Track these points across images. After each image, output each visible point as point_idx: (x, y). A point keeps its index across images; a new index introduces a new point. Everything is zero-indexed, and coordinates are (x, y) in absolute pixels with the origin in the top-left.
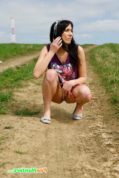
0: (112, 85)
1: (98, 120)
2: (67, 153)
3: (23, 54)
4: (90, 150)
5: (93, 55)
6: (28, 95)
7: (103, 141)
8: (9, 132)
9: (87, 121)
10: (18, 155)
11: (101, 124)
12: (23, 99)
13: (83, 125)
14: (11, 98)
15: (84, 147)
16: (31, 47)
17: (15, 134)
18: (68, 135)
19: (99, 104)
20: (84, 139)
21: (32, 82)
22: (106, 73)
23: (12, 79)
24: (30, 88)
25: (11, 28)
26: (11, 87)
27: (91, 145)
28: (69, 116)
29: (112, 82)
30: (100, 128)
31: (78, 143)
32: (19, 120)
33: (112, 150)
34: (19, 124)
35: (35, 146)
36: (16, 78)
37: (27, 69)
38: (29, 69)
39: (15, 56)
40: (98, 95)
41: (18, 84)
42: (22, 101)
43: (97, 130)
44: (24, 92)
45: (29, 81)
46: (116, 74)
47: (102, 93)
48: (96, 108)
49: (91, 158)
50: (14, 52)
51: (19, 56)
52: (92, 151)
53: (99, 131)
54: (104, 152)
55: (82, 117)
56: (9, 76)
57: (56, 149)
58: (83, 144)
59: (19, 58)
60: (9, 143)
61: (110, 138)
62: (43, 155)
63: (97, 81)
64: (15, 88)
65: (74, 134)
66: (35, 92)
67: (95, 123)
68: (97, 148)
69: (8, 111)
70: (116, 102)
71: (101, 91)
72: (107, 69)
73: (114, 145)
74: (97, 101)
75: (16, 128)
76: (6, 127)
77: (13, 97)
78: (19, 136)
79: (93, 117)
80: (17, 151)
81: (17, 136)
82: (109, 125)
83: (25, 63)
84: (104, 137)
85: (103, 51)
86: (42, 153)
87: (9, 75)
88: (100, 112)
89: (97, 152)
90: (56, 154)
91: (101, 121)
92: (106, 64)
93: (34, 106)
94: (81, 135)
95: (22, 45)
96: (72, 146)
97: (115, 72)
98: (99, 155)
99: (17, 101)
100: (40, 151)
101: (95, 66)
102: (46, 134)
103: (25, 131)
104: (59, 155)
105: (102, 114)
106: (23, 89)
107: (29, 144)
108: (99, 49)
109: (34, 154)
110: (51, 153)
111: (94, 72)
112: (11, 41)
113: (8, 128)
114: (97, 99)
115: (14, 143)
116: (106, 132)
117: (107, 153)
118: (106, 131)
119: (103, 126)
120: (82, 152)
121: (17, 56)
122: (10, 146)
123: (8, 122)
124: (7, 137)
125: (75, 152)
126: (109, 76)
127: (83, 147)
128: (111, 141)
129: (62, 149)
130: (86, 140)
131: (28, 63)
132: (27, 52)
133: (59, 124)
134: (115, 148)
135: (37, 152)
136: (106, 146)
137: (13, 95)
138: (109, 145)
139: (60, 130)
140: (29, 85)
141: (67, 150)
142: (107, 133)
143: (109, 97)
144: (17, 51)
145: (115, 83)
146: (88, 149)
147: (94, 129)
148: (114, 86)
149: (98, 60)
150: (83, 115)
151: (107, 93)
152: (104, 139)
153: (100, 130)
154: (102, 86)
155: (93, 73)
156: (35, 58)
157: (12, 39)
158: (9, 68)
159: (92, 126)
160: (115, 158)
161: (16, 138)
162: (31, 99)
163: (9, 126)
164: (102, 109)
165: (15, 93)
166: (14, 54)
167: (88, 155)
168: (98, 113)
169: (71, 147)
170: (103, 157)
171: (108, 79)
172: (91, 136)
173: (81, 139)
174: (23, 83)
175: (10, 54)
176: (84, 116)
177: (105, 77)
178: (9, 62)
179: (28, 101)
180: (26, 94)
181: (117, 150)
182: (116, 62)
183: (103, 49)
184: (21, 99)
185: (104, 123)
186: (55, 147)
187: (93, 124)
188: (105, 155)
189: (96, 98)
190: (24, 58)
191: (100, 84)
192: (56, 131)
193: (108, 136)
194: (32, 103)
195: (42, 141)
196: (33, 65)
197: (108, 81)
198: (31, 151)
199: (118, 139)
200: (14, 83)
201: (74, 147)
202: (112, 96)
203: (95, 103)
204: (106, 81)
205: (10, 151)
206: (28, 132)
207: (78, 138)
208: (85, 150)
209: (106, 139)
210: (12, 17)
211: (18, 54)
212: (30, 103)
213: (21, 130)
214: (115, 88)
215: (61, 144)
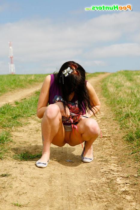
0: (127, 120)
1: (112, 162)
2: (76, 204)
3: (23, 86)
4: (102, 198)
5: (105, 85)
6: (29, 135)
7: (118, 187)
8: (5, 180)
9: (99, 163)
10: (17, 208)
11: (115, 166)
12: (23, 140)
13: (94, 169)
14: (9, 139)
15: (95, 195)
16: (33, 78)
17: (13, 183)
18: (76, 181)
19: (112, 143)
20: (96, 186)
21: (33, 119)
22: (120, 105)
23: (9, 116)
24: (30, 126)
25: (9, 57)
26: (8, 127)
27: (104, 193)
28: (77, 159)
29: (128, 116)
30: (114, 172)
31: (88, 191)
32: (18, 165)
33: (129, 198)
34: (18, 170)
35: (36, 197)
36: (15, 116)
37: (27, 105)
38: (30, 104)
39: (14, 89)
40: (111, 132)
41: (17, 122)
42: (21, 143)
43: (111, 174)
44: (23, 132)
45: (29, 118)
46: (131, 107)
47: (116, 129)
48: (109, 148)
49: (104, 208)
50: (12, 84)
51: (19, 89)
52: (105, 200)
53: (113, 176)
54: (119, 201)
55: (92, 159)
56: (6, 113)
57: (62, 199)
58: (94, 192)
59: (18, 91)
60: (5, 194)
61: (126, 183)
62: (46, 206)
63: (110, 116)
64: (13, 127)
65: (83, 180)
66: (37, 131)
67: (108, 166)
68: (111, 196)
69: (5, 155)
70: (132, 139)
71: (114, 127)
72: (121, 101)
73: (131, 192)
74: (110, 139)
75: (13, 176)
76: (3, 175)
77: (11, 139)
78: (18, 185)
79: (105, 159)
80: (15, 203)
81: (15, 184)
82: (124, 167)
83: (26, 97)
84: (118, 183)
85: (117, 80)
86: (45, 205)
87: (6, 111)
88: (114, 153)
89: (111, 202)
90: (62, 206)
91: (115, 164)
92: (120, 95)
93: (36, 148)
94: (92, 181)
95: (22, 76)
96: (81, 194)
97: (130, 104)
98: (113, 205)
99: (15, 143)
100: (43, 202)
101: (107, 98)
102: (50, 182)
103: (25, 179)
104: (66, 206)
105: (116, 154)
106: (22, 128)
107: (30, 194)
108: (112, 78)
109: (36, 206)
110: (57, 204)
111: (106, 104)
112: (10, 72)
113: (4, 176)
114: (110, 137)
115: (11, 193)
116: (121, 177)
117: (123, 201)
118: (122, 175)
119: (118, 170)
120: (93, 202)
121: (16, 89)
122: (7, 198)
123: (5, 169)
124: (3, 186)
125: (85, 202)
126: (124, 109)
127: (94, 196)
128: (127, 187)
129: (69, 199)
130: (98, 187)
131: (29, 97)
132: (28, 84)
133: (66, 169)
134: (132, 195)
135: (39, 203)
136: (122, 193)
137: (11, 135)
138: (125, 192)
139: (67, 175)
140: (29, 123)
141: (75, 200)
142: (123, 177)
143: (124, 133)
144: (16, 83)
145: (130, 117)
146: (100, 198)
147: (107, 172)
148: (129, 121)
149: (111, 90)
150: (94, 156)
151: (121, 129)
152: (119, 184)
153: (114, 174)
154: (116, 122)
155: (105, 106)
156: (38, 91)
157: (11, 70)
158: (6, 104)
159: (104, 170)
160: (132, 207)
161: (14, 187)
162: (33, 140)
163: (6, 173)
164: (117, 149)
165: (13, 133)
166: (13, 86)
167: (101, 205)
168: (112, 154)
169: (80, 196)
170: (118, 207)
171: (122, 112)
172: (104, 182)
173: (91, 185)
174: (23, 120)
175: (8, 87)
176: (95, 158)
177: (119, 111)
178: (7, 96)
179: (29, 142)
180: (26, 134)
181: (135, 197)
182: (132, 92)
183: (116, 77)
184: (20, 140)
185: (119, 165)
186: (61, 197)
187: (105, 166)
188: (121, 204)
189: (109, 135)
190: (24, 91)
191: (114, 118)
192: (61, 177)
193: (124, 181)
194: (33, 144)
195: (45, 189)
196: (35, 99)
197: (122, 115)
198: (32, 203)
199: (135, 184)
200: (12, 121)
201: (83, 196)
202: (127, 132)
203: (108, 142)
204: (120, 114)
205: (7, 203)
206: (28, 180)
207: (88, 185)
208: (97, 199)
209: (121, 185)
210: (10, 44)
211: (17, 86)
212: (31, 144)
213: (21, 177)
214: (130, 123)
215: (68, 193)
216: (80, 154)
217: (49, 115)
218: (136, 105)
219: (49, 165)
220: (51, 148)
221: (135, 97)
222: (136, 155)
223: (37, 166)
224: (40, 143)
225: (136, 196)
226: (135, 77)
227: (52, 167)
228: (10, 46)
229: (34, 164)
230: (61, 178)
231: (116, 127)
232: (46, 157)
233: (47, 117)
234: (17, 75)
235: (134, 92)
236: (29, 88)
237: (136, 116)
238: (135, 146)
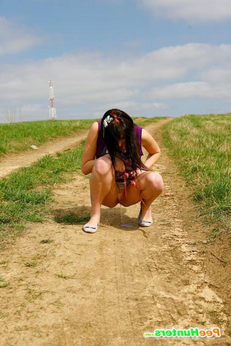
0: (195, 175)
1: (176, 225)
2: (132, 275)
3: (66, 135)
4: (164, 269)
5: (167, 133)
6: (74, 193)
7: (183, 255)
8: (47, 247)
9: (159, 227)
10: (61, 280)
11: (179, 231)
12: (67, 200)
13: (154, 234)
14: (50, 198)
15: (156, 265)
16: (78, 124)
17: (56, 250)
18: (132, 249)
19: (176, 203)
20: (156, 255)
21: (79, 174)
22: (186, 157)
23: (50, 171)
24: (76, 183)
25: (49, 99)
26: (49, 183)
27: (166, 263)
28: (134, 222)
29: (195, 170)
30: (178, 238)
31: (147, 260)
32: (62, 229)
33: (196, 268)
34: (61, 236)
35: (84, 267)
36: (56, 170)
37: (72, 157)
38: (75, 155)
39: (56, 138)
40: (175, 189)
41: (59, 178)
42: (65, 203)
43: (174, 240)
44: (67, 189)
45: (74, 172)
46: (199, 159)
47: (181, 186)
48: (173, 209)
49: (166, 281)
50: (53, 132)
51: (62, 138)
52: (167, 271)
54: (184, 272)
55: (152, 223)
56: (47, 167)
57: (116, 270)
58: (154, 261)
59: (61, 140)
60: (47, 264)
61: (193, 251)
62: (96, 279)
63: (173, 170)
64: (55, 183)
65: (141, 247)
66: (84, 188)
67: (171, 231)
68: (174, 266)
69: (45, 218)
70: (200, 198)
71: (178, 184)
72: (187, 151)
73: (199, 261)
74: (174, 198)
75: (57, 242)
76: (43, 241)
77: (53, 198)
78: (61, 253)
79: (168, 222)
80: (59, 274)
81: (59, 252)
82: (191, 232)
83: (70, 148)
84: (184, 251)
85: (181, 126)
86: (95, 277)
87: (46, 165)
88: (178, 215)
89: (175, 273)
90: (116, 278)
91: (180, 228)
92: (185, 144)
93: (83, 209)
94: (151, 249)
95: (65, 122)
96: (138, 265)
97: (198, 155)
98: (177, 277)
99: (58, 203)
100: (92, 274)
101: (169, 148)
102: (101, 249)
103: (71, 246)
104: (120, 278)
105: (180, 217)
106: (66, 185)
107: (76, 264)
108: (175, 123)
109: (84, 278)
110: (109, 276)
111: (168, 156)
112: (50, 117)
113: (45, 243)
114: (173, 196)
115: (54, 263)
117: (189, 272)
118: (188, 242)
119: (183, 235)
120: (153, 273)
121: (58, 138)
122: (49, 268)
123: (46, 234)
124: (45, 254)
125: (143, 274)
126: (190, 161)
127: (154, 266)
128: (194, 255)
129: (124, 270)
130: (158, 256)
131: (74, 147)
132: (72, 132)
133: (120, 235)
134: (200, 265)
135: (88, 275)
136: (187, 263)
137: (53, 194)
138: (191, 262)
139: (121, 242)
140: (75, 179)
141: (131, 271)
142: (189, 244)
143: (190, 191)
144: (57, 130)
145: (198, 172)
146: (161, 269)
147: (170, 238)
148: (197, 176)
149: (175, 139)
150: (153, 219)
151: (187, 186)
152: (185, 252)
153: (178, 241)
154: (180, 177)
155: (167, 158)
157: (51, 115)
158: (46, 156)
159: (167, 235)
160: (200, 279)
161: (57, 256)
162: (79, 199)
163: (47, 239)
164: (181, 210)
165: (54, 191)
166: (54, 134)
167: (162, 277)
168: (176, 216)
169: (137, 267)
170: (183, 279)
171: (188, 166)
172: (166, 250)
173: (151, 254)
174: (67, 176)
175: (48, 135)
176: (156, 221)
177: (185, 164)
178: (46, 147)
179: (74, 202)
180: (71, 192)
181: (203, 267)
182: (200, 141)
183: (181, 122)
184: (63, 199)
185: (184, 230)
186: (114, 267)
187: (168, 231)
188: (187, 276)
189: (172, 194)
190: (68, 140)
191: (178, 173)
193: (190, 249)
194: (80, 205)
195: (95, 259)
196: (81, 150)
197: (188, 169)
198: (80, 274)
199: (204, 252)
200: (53, 176)
201: (140, 266)
202: (194, 190)
203: (171, 202)
204: (186, 168)
205: (49, 274)
206: (74, 247)
207: (146, 253)
208: (157, 270)
209: (187, 253)
210: (50, 83)
211: (59, 134)
212: (76, 205)
213: (65, 244)
214: (198, 179)
215: (123, 263)
216: (137, 217)
217: (99, 170)
218: (205, 157)
219: (99, 230)
220: (102, 210)
221: (203, 148)
222: (205, 218)
223: (84, 231)
224: (88, 204)
225: (205, 266)
226: (204, 123)
227: (103, 232)
228: (50, 86)
229: (81, 228)
230: (113, 245)
231: (180, 184)
232: (95, 220)
233: (97, 172)
234: (59, 121)
235: (202, 140)
236: (73, 137)
237: (205, 170)
238: (204, 207)
